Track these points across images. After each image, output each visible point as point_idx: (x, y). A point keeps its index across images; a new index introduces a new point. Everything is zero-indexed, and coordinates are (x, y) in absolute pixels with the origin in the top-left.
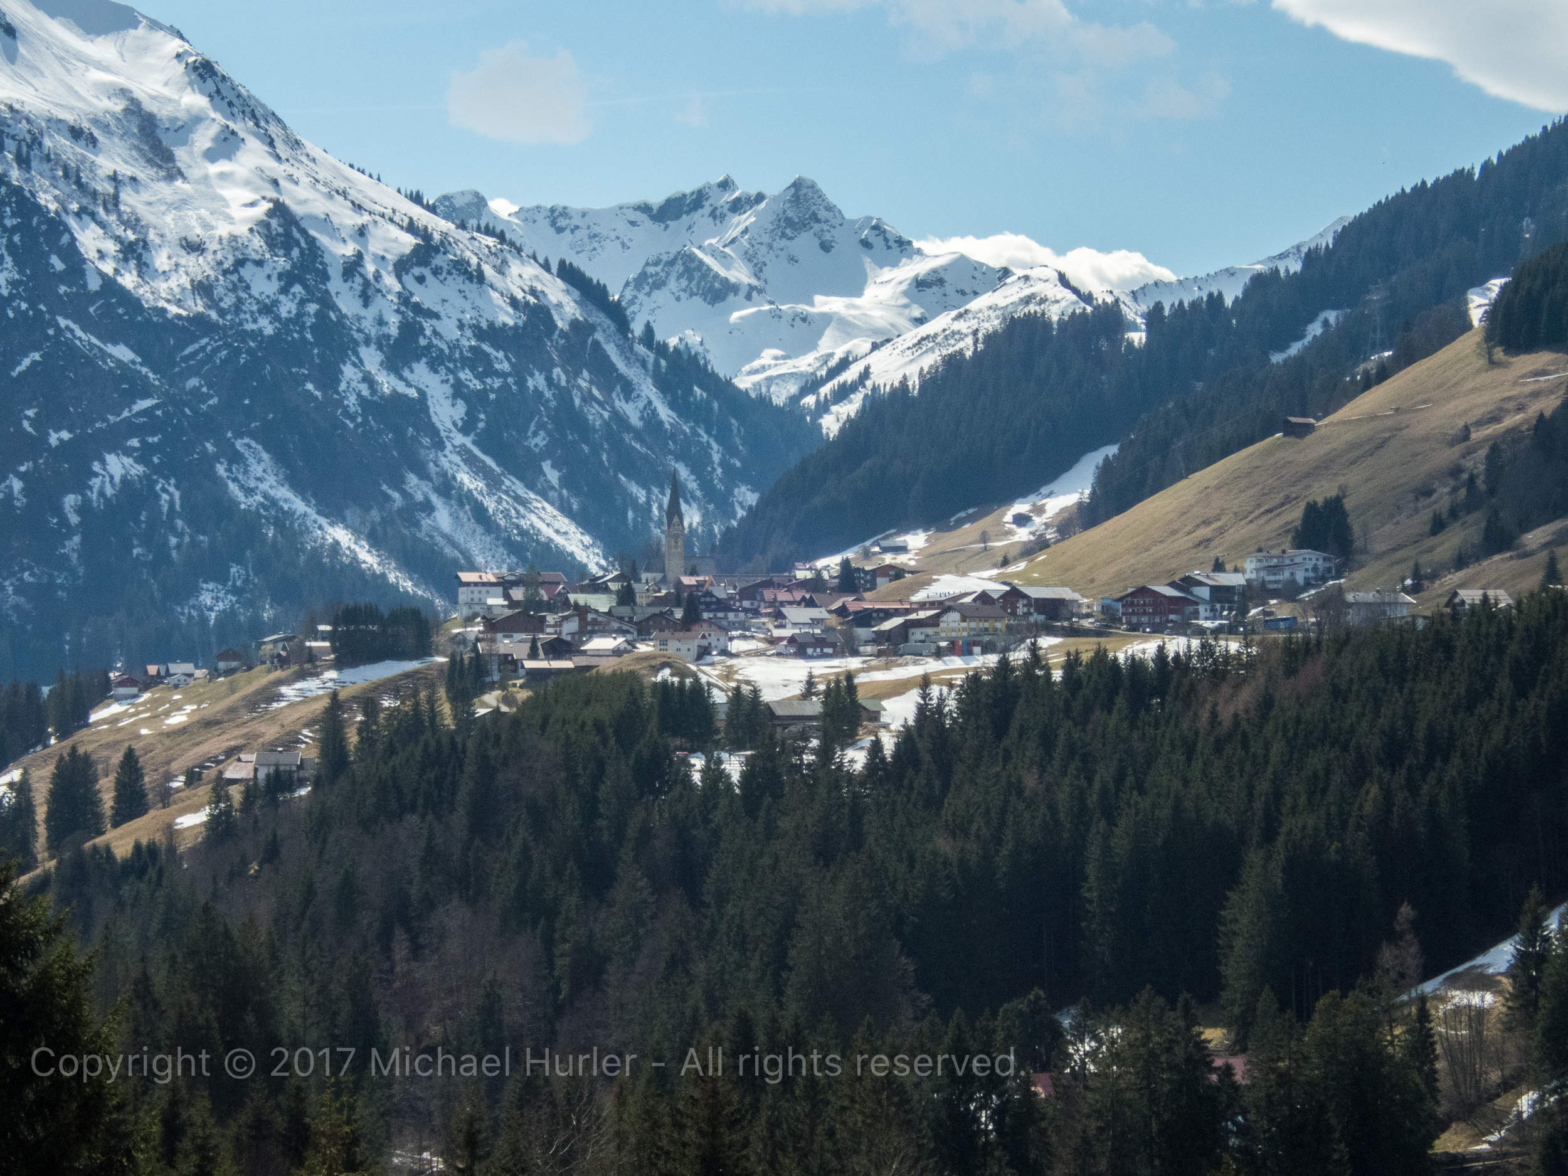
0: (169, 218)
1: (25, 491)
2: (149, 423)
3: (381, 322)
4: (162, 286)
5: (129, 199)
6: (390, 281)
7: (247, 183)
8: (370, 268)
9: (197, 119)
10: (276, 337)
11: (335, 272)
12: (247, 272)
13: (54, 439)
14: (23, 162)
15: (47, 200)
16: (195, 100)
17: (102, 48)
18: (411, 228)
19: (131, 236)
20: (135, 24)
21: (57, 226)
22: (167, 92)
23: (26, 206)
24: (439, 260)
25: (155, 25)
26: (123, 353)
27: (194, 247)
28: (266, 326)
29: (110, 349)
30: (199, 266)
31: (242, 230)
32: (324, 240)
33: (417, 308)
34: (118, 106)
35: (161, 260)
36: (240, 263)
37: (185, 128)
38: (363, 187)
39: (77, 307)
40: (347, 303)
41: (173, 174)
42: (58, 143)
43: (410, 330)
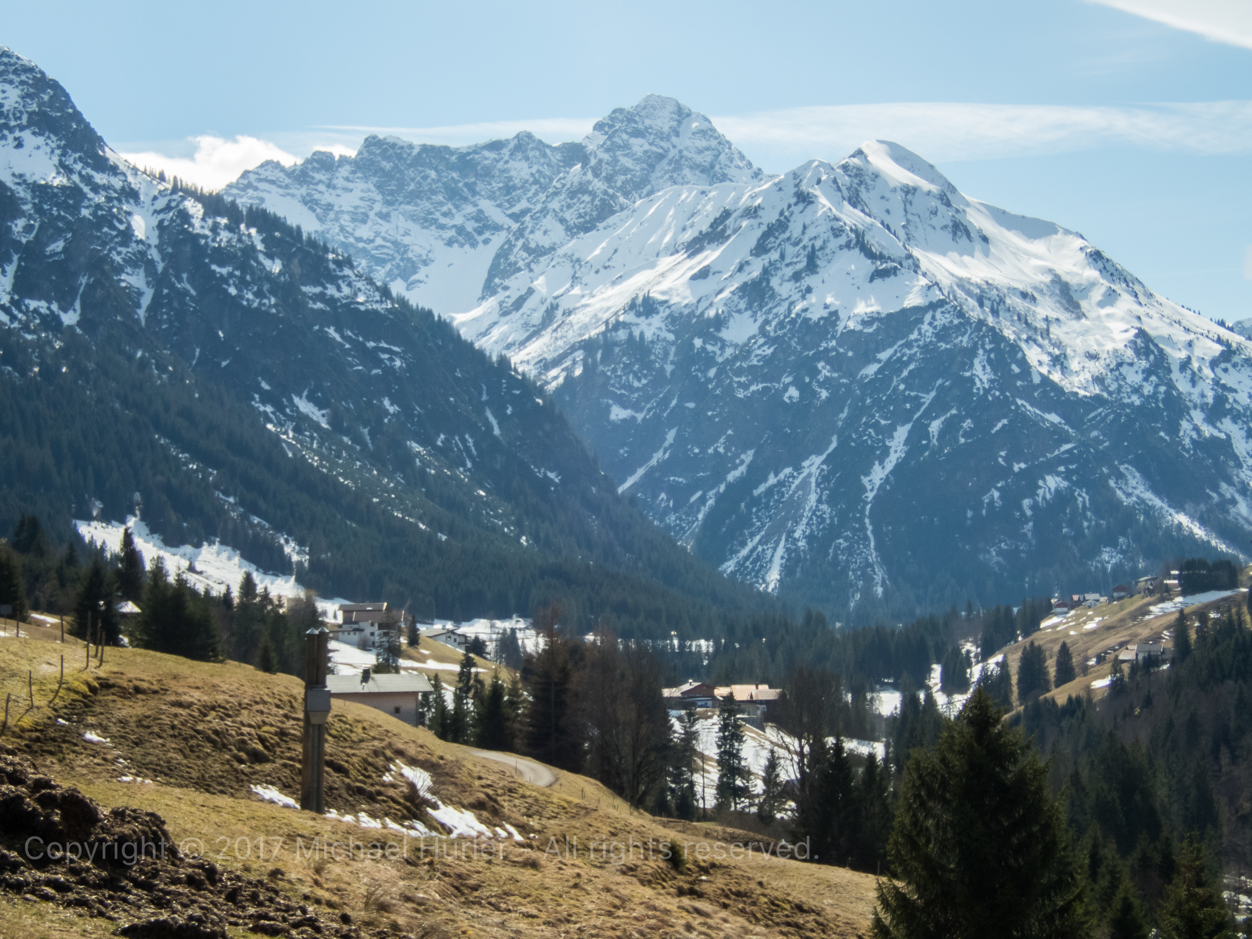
0: (1078, 341)
1: (1001, 497)
2: (1070, 457)
3: (1203, 396)
4: (1076, 380)
5: (1056, 331)
6: (1207, 372)
7: (1123, 319)
8: (1195, 365)
9: (1093, 284)
10: (1142, 406)
11: (1175, 368)
12: (1124, 370)
13: (1016, 468)
14: (995, 312)
15: (1009, 333)
16: (1092, 273)
17: (1038, 247)
18: (1219, 341)
19: (1057, 352)
20: (1055, 232)
21: (1015, 348)
22: (1076, 269)
23: (997, 337)
24: (1236, 359)
25: (1067, 232)
26: (1054, 418)
27: (1093, 357)
28: (1136, 400)
29: (1047, 416)
30: (1097, 368)
31: (1120, 346)
32: (1168, 350)
33: (1224, 387)
34: (1048, 279)
35: (1074, 365)
36: (1120, 365)
37: (1086, 289)
38: (1190, 318)
39: (1027, 393)
40: (1182, 385)
41: (1080, 315)
42: (1014, 301)
43: (1220, 400)
